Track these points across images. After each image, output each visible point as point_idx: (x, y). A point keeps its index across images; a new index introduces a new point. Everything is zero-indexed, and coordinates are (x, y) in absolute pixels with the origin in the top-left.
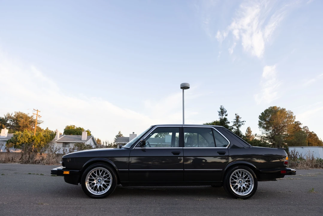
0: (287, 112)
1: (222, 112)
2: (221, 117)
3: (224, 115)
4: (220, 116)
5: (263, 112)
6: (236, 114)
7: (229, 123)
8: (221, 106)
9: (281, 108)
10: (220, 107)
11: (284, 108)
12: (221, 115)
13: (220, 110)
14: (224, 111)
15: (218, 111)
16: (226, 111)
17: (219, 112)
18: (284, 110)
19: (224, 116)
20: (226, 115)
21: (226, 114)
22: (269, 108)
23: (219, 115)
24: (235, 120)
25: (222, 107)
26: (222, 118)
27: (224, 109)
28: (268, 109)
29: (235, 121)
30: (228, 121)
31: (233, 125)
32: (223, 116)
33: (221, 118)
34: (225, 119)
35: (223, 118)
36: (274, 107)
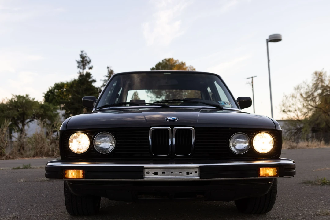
0: (187, 68)
1: (84, 61)
2: (81, 71)
3: (87, 67)
4: (79, 69)
5: (154, 67)
6: (108, 68)
7: (95, 81)
8: (82, 52)
9: (180, 61)
10: (80, 53)
11: (183, 62)
12: (82, 67)
13: (79, 59)
14: (87, 60)
15: (76, 61)
16: (90, 61)
17: (78, 62)
18: (183, 64)
19: (87, 70)
20: (91, 68)
21: (90, 65)
22: (163, 61)
23: (78, 67)
24: (107, 76)
25: (84, 52)
26: (83, 73)
27: (86, 57)
28: (161, 62)
29: (107, 78)
30: (94, 78)
31: (102, 85)
32: (84, 68)
33: (80, 73)
34: (88, 75)
35: (85, 73)
36: (169, 60)
